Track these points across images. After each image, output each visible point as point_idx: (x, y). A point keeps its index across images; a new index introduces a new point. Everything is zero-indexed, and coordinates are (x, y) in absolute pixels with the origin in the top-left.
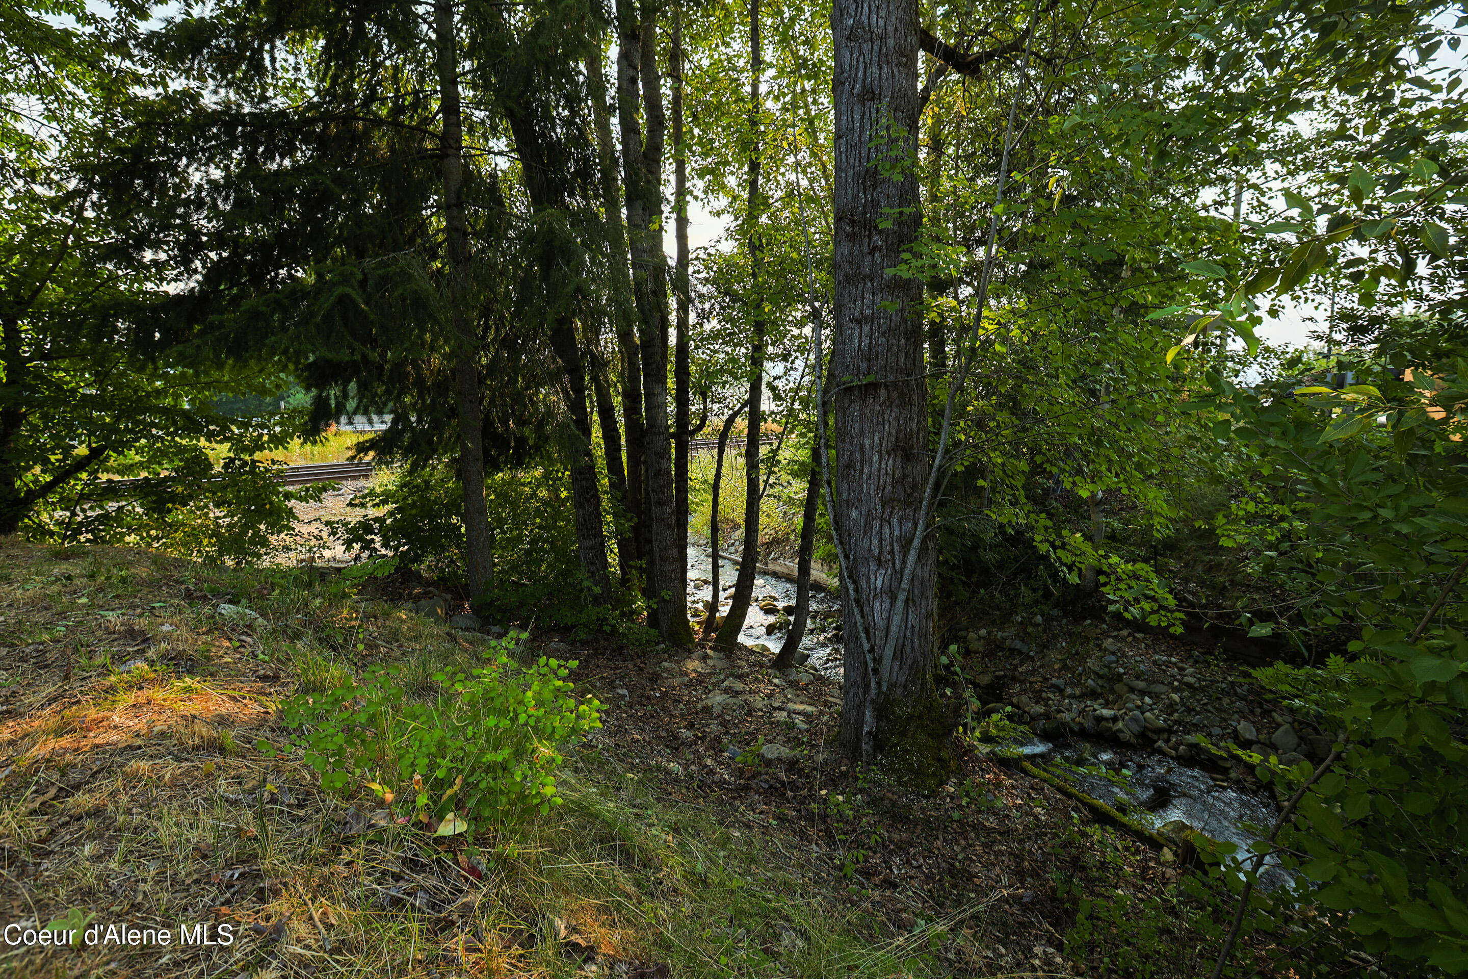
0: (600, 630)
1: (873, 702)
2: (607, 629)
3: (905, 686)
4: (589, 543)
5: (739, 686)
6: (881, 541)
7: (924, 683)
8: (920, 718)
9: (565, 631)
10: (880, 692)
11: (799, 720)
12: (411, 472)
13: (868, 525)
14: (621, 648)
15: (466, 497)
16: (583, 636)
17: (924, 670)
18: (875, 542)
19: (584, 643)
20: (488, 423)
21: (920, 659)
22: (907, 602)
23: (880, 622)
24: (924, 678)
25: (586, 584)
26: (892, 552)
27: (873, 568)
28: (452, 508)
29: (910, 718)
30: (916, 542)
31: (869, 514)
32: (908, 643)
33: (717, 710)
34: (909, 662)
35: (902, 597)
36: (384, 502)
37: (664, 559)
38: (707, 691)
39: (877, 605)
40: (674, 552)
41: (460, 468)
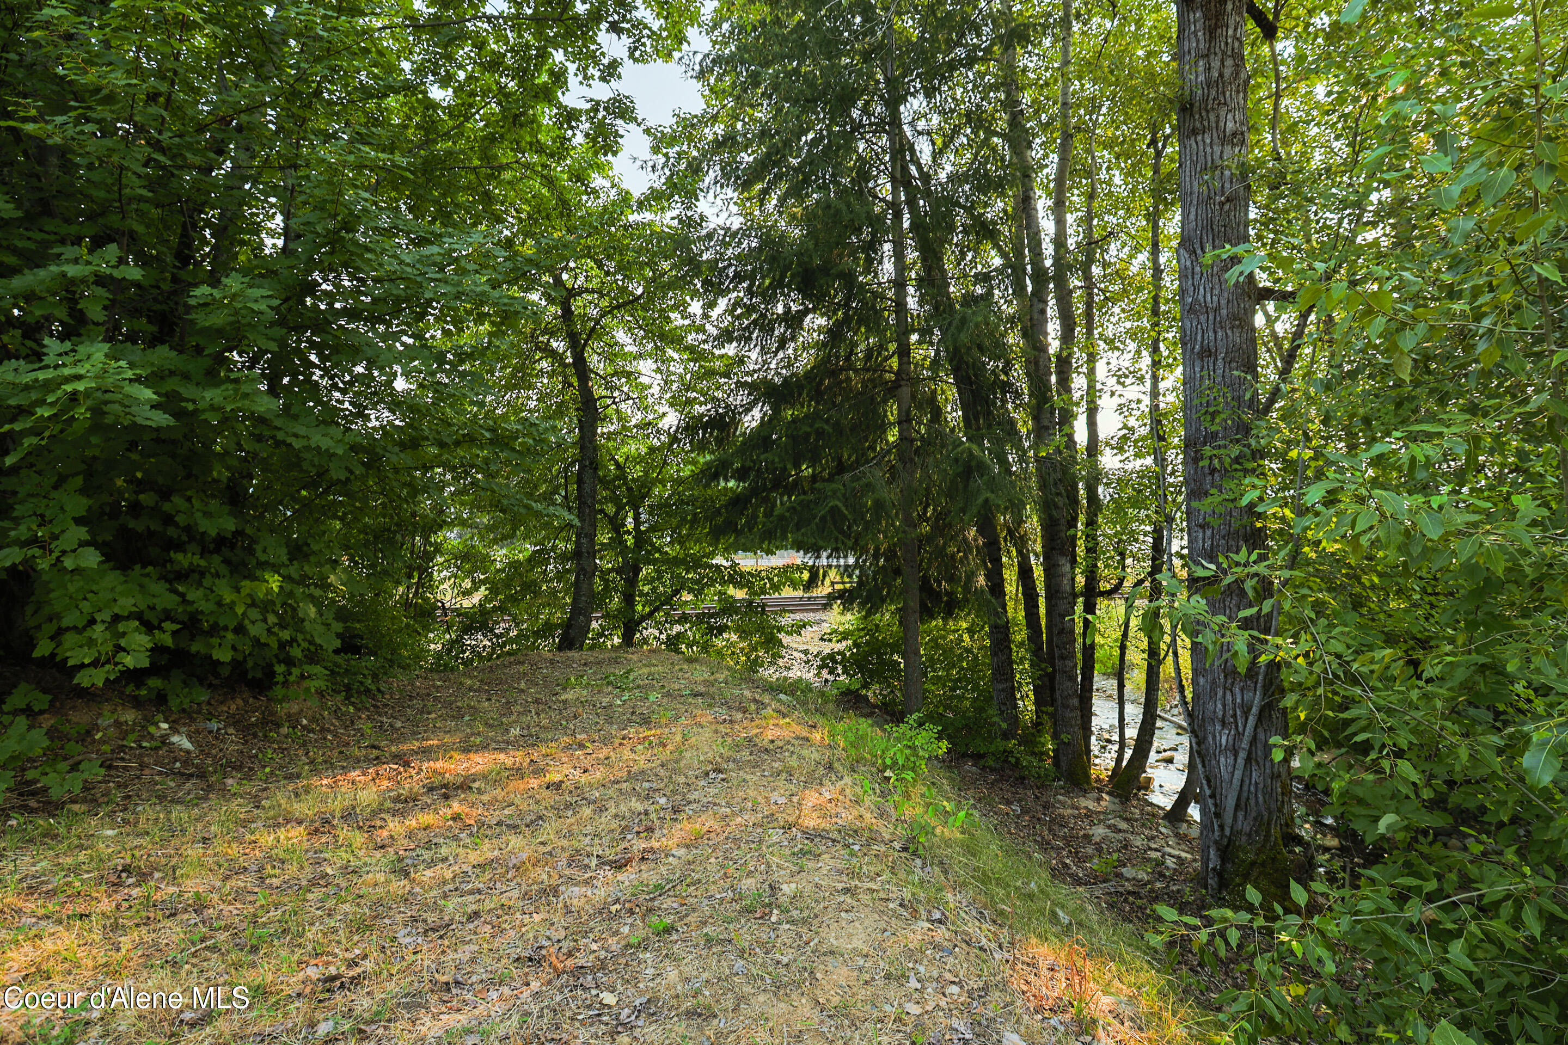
0: (1006, 761)
1: (1216, 842)
2: (1013, 760)
3: (1249, 835)
4: (1000, 686)
5: (1123, 825)
6: (1224, 706)
7: (1268, 835)
8: (1263, 864)
9: (978, 757)
10: (1222, 835)
11: (1170, 862)
12: (865, 618)
13: (1213, 691)
14: (1023, 778)
15: (905, 639)
16: (991, 763)
17: (1269, 824)
18: (1220, 706)
19: (992, 770)
20: (925, 580)
21: (1266, 814)
22: (1248, 760)
23: (1226, 776)
24: (1268, 831)
25: (995, 719)
26: (1234, 716)
27: (1218, 727)
28: (895, 648)
29: (1253, 864)
30: (1255, 710)
31: (1213, 682)
32: (1252, 797)
33: (1097, 839)
34: (1254, 814)
35: (1242, 755)
36: (845, 639)
37: (1066, 706)
38: (1092, 824)
39: (1222, 759)
40: (1075, 702)
41: (903, 616)
